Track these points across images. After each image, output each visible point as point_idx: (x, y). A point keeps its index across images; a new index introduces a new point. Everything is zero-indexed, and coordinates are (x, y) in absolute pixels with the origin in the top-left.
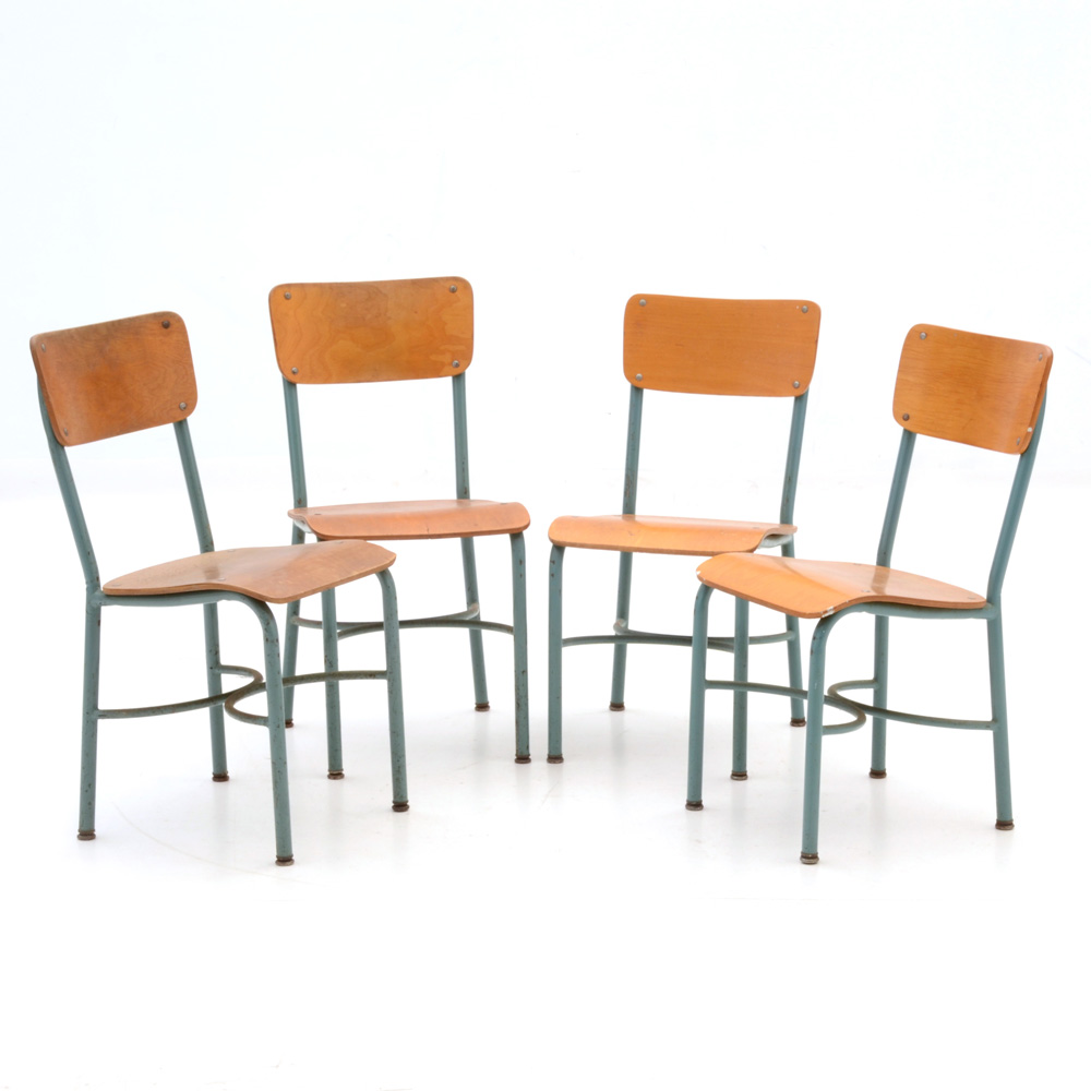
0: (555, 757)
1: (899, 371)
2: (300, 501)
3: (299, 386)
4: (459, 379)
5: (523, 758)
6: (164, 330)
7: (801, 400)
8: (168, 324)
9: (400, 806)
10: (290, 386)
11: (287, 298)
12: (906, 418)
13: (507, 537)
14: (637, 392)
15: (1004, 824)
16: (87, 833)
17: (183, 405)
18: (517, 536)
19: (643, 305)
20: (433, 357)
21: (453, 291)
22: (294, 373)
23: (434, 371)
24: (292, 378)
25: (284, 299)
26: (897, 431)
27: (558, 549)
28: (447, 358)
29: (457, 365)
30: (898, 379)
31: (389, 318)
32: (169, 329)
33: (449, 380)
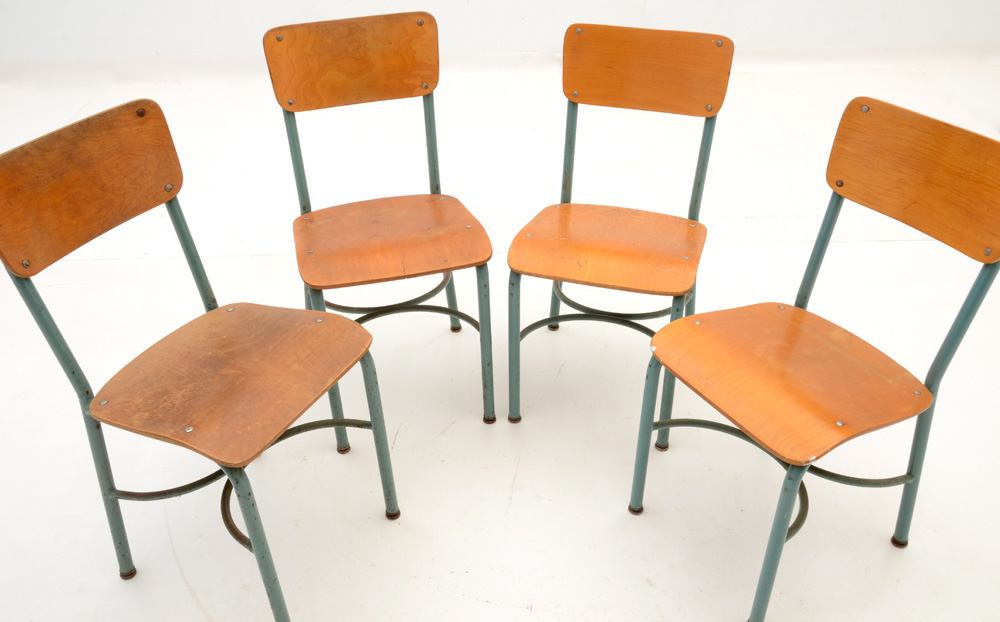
0: (515, 419)
1: (836, 139)
2: (305, 206)
3: (296, 114)
4: (428, 99)
5: (489, 419)
6: (140, 119)
7: (710, 122)
8: (144, 112)
9: (393, 515)
10: (289, 116)
11: (279, 40)
12: (840, 184)
13: (473, 270)
14: (573, 107)
15: (899, 542)
16: (128, 573)
17: (169, 186)
18: (482, 268)
19: (579, 33)
20: (406, 81)
21: (421, 24)
22: (290, 104)
23: (407, 92)
24: (290, 109)
25: (278, 41)
26: (827, 193)
27: (515, 276)
28: (418, 81)
29: (426, 87)
30: (834, 147)
31: (368, 49)
32: (145, 117)
33: (420, 99)
